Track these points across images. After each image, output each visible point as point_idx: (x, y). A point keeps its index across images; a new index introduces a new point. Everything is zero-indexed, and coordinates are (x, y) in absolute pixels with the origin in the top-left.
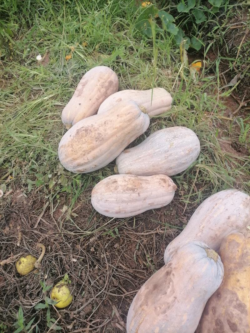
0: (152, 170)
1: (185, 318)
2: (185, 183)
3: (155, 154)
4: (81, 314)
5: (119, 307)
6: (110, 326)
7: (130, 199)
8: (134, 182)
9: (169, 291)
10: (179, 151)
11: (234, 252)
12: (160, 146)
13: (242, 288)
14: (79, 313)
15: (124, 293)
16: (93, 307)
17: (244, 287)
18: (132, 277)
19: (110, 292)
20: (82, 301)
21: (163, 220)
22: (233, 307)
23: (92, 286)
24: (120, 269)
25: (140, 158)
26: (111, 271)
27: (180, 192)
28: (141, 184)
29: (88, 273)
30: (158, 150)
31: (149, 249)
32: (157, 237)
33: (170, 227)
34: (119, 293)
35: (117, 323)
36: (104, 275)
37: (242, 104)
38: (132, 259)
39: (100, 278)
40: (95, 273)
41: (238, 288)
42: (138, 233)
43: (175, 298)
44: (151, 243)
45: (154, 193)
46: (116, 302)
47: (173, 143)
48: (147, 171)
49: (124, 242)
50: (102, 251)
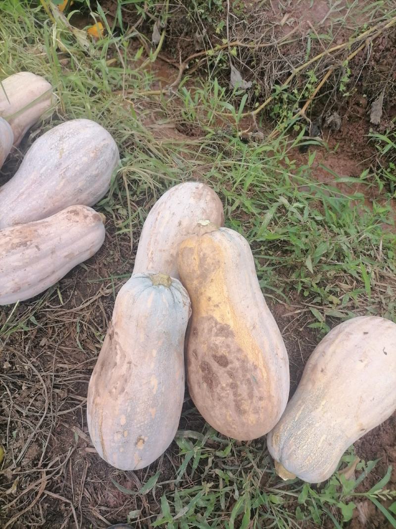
0: (52, 205)
1: (154, 382)
2: (118, 207)
3: (43, 177)
4: (23, 464)
5: (81, 425)
6: (79, 456)
7: (26, 261)
8: (21, 232)
9: (118, 359)
10: (78, 158)
11: (190, 263)
12: (44, 160)
13: (218, 306)
14: (19, 464)
15: (81, 401)
16: (40, 445)
17: (219, 303)
18: (84, 373)
19: (60, 410)
20: (18, 445)
21: (106, 274)
22: (214, 336)
23: (27, 416)
24: (62, 371)
25: (23, 193)
26: (49, 381)
27: (115, 223)
28: (36, 231)
29: (12, 402)
30: (44, 168)
31: (98, 324)
32: (105, 301)
33: (119, 279)
34: (73, 405)
35: (87, 447)
36: (39, 392)
37: (182, 66)
38: (76, 349)
39: (36, 400)
40: (23, 396)
41: (212, 308)
42: (74, 309)
43: (130, 363)
44: (98, 314)
45: (65, 237)
46: (74, 420)
47: (63, 149)
48: (46, 210)
49: (54, 332)
50: (24, 360)
